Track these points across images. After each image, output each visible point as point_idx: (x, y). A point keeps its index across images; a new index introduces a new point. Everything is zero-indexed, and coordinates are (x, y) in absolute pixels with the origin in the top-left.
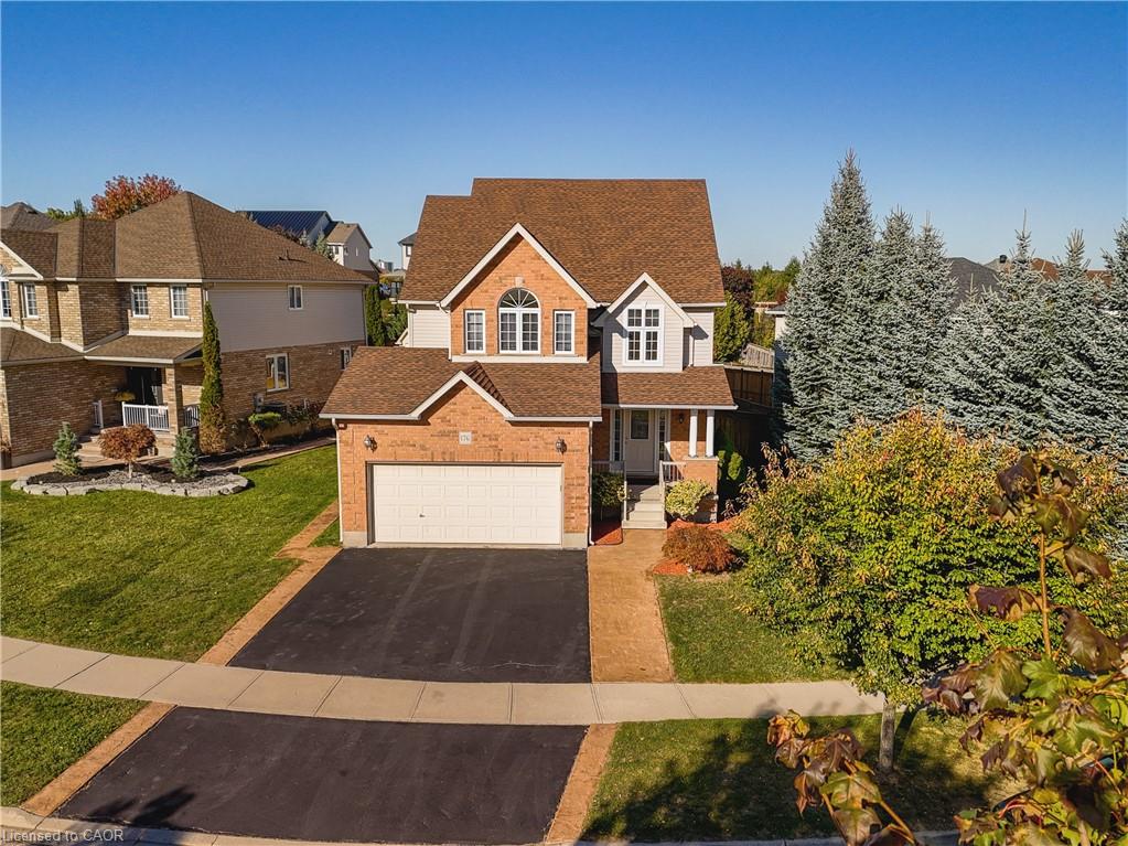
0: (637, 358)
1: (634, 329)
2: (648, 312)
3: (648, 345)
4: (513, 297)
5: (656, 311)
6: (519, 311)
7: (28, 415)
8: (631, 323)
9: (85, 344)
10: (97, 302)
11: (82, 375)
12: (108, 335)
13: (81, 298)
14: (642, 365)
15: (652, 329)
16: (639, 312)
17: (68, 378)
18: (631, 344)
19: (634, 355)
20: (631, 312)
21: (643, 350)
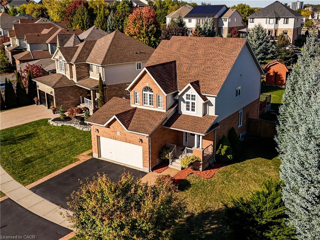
0: (189, 110)
1: (188, 100)
2: (192, 96)
3: (192, 106)
4: (147, 89)
5: (195, 96)
6: (148, 93)
7: (60, 100)
8: (187, 98)
9: (77, 81)
10: (81, 69)
11: (76, 89)
12: (84, 77)
13: (76, 68)
14: (190, 113)
15: (193, 101)
16: (189, 95)
17: (72, 90)
18: (187, 105)
19: (188, 109)
20: (187, 95)
21: (190, 108)
